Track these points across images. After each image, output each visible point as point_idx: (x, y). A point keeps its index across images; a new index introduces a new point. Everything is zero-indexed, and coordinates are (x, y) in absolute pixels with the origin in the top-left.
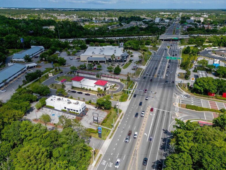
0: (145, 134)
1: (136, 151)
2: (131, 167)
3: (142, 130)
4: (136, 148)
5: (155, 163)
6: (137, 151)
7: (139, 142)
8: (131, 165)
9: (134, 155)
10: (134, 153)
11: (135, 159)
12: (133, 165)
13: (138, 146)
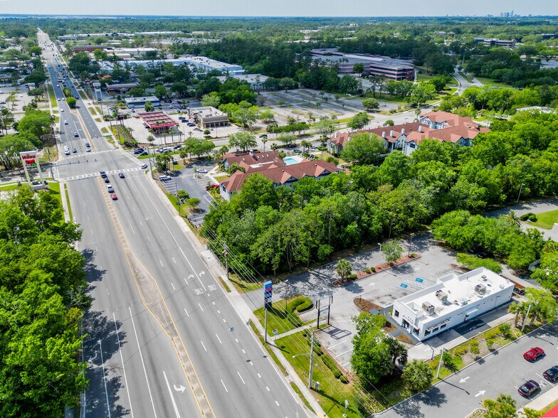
0: (182, 389)
1: (173, 333)
2: (162, 307)
3: (199, 392)
4: (179, 339)
5: (121, 344)
6: (171, 334)
7: (182, 354)
8: (164, 309)
9: (172, 325)
10: (173, 328)
11: (163, 321)
12: (160, 311)
13: (177, 345)
